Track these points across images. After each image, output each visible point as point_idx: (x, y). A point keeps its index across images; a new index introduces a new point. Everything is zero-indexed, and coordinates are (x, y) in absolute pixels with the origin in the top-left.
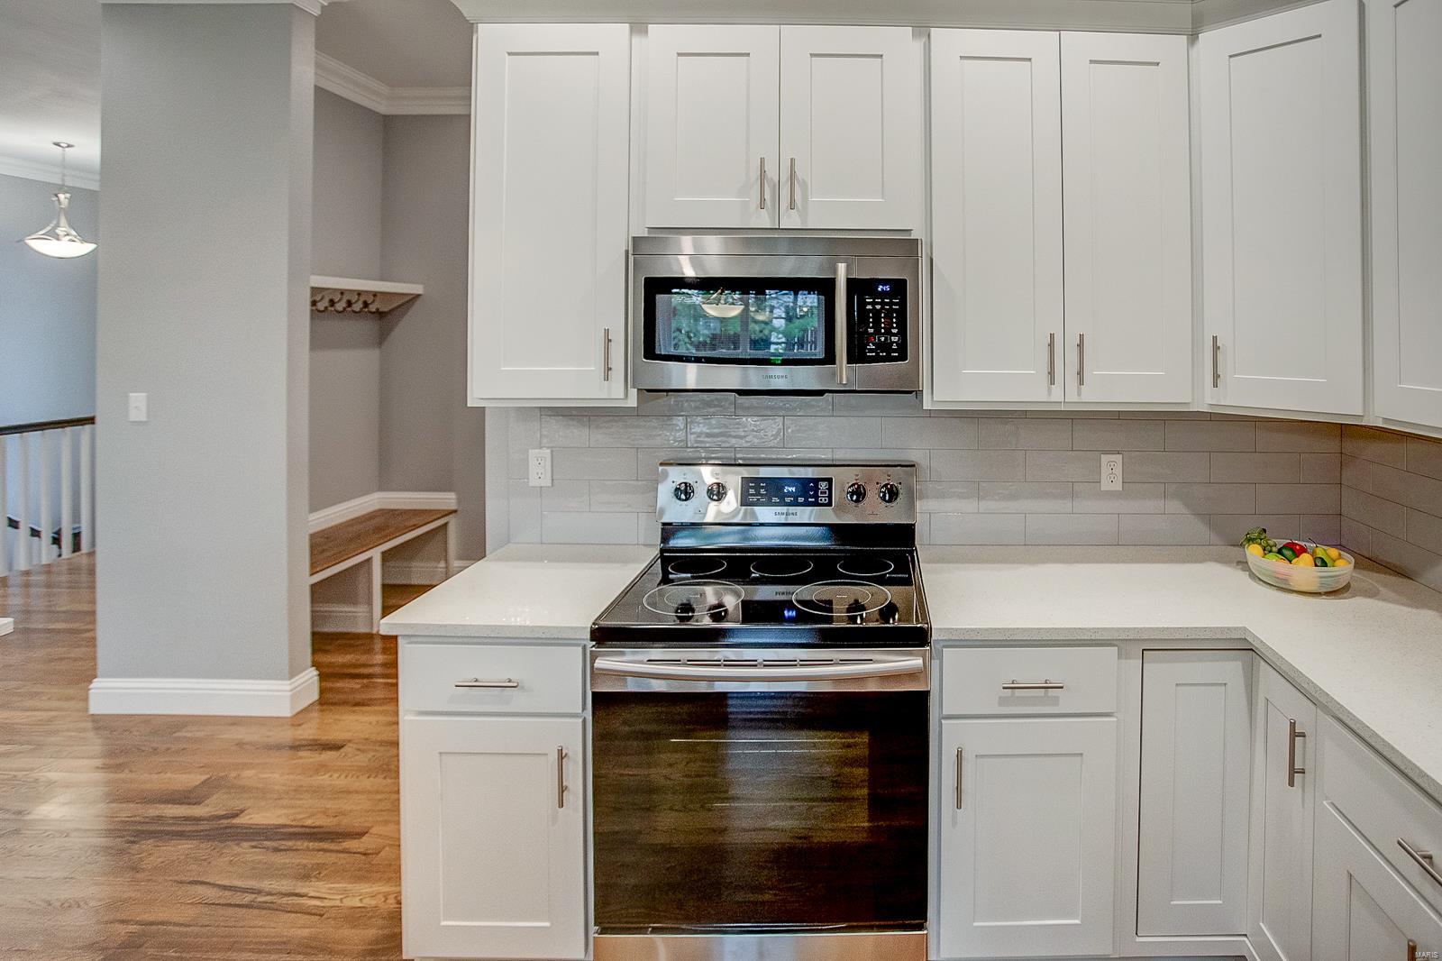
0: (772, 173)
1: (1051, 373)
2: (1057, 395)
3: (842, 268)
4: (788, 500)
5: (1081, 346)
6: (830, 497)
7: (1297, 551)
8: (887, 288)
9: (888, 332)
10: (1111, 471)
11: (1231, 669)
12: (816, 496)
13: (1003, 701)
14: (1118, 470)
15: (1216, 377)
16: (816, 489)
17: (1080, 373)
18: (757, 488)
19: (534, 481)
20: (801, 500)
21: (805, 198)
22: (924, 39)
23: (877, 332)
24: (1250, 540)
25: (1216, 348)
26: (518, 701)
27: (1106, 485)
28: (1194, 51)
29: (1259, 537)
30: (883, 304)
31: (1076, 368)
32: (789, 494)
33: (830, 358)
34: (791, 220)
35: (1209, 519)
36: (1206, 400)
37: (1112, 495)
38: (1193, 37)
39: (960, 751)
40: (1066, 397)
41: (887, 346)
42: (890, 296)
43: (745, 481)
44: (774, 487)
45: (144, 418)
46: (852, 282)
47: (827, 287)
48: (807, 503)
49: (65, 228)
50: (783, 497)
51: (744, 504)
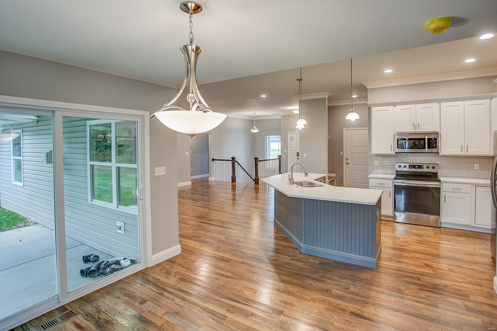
0: (415, 124)
1: (462, 150)
3: (426, 137)
5: (467, 146)
6: (423, 168)
8: (434, 139)
9: (434, 145)
10: (477, 166)
13: (451, 190)
17: (467, 150)
18: (411, 166)
19: (376, 165)
21: (420, 127)
22: (440, 104)
23: (432, 145)
26: (384, 186)
27: (476, 168)
28: (491, 101)
32: (417, 167)
33: (425, 148)
34: (418, 131)
37: (477, 170)
38: (491, 99)
39: (445, 195)
40: (464, 153)
41: (434, 147)
42: (434, 140)
43: (409, 165)
44: (414, 167)
45: (306, 157)
46: (428, 139)
47: (424, 139)
48: (419, 168)
49: (255, 128)
50: (415, 167)
51: (409, 168)
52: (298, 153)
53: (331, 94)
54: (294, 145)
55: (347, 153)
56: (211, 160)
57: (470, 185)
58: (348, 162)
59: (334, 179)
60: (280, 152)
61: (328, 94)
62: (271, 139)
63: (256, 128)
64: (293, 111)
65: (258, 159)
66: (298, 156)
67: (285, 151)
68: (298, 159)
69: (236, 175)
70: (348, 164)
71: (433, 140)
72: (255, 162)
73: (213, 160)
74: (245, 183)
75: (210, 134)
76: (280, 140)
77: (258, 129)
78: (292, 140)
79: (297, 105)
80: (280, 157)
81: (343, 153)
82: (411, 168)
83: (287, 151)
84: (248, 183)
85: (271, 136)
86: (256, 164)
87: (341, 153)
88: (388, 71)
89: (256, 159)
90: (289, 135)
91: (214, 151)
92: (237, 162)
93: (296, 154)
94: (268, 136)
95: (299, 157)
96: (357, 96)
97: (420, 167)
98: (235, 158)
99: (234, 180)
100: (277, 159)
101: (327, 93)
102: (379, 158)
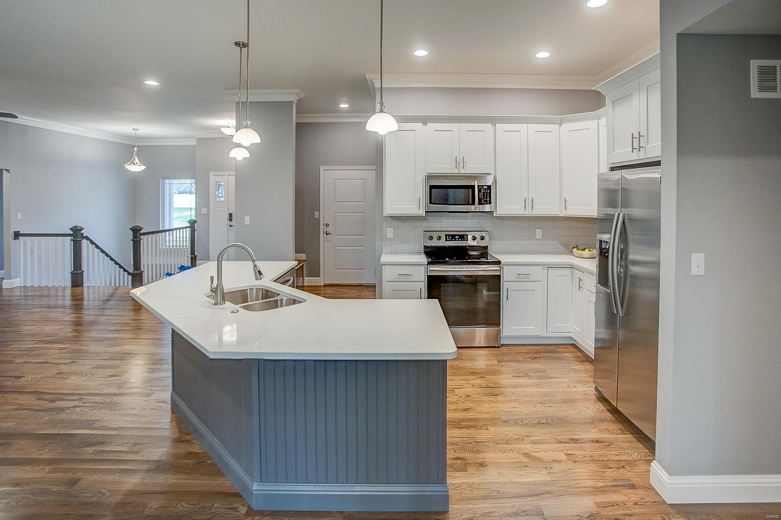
0: (458, 160)
1: (525, 207)
2: (526, 213)
3: (476, 182)
4: (457, 240)
5: (532, 201)
6: (467, 239)
7: (584, 249)
8: (486, 187)
9: (487, 198)
10: (539, 233)
11: (568, 272)
12: (464, 239)
13: (517, 278)
14: (541, 233)
15: (565, 208)
16: (464, 237)
17: (532, 207)
18: (449, 237)
19: (388, 236)
20: (460, 240)
21: (466, 166)
22: (494, 126)
23: (484, 198)
24: (574, 248)
25: (565, 201)
26: (411, 279)
27: (537, 237)
28: (561, 128)
29: (577, 247)
30: (485, 191)
31: (531, 206)
32: (457, 238)
33: (473, 204)
34: (462, 171)
35: (564, 245)
36: (563, 214)
37: (539, 239)
38: (561, 125)
39: (508, 288)
40: (528, 212)
41: (486, 201)
42: (487, 189)
43: (446, 235)
44: (453, 237)
45: (249, 224)
46: (478, 186)
47: (473, 187)
48: (461, 240)
49: (137, 160)
50: (455, 239)
51: (446, 240)
52: (231, 215)
53: (303, 96)
54: (222, 199)
55: (327, 213)
56: (8, 235)
57: (541, 267)
58: (328, 229)
59: (303, 265)
60: (193, 212)
61: (297, 94)
62: (175, 188)
63: (138, 162)
64: (222, 130)
65: (141, 230)
66: (231, 220)
67: (204, 210)
68: (231, 226)
69: (84, 267)
70: (328, 234)
71: (485, 189)
72: (134, 238)
73: (17, 235)
74: (108, 285)
75: (7, 170)
76: (193, 190)
77: (142, 162)
78: (219, 189)
79: (231, 118)
80: (193, 223)
81: (320, 214)
82: (449, 241)
83: (208, 210)
84: (117, 285)
85: (174, 181)
86: (136, 241)
87: (316, 213)
88: (421, 53)
89: (136, 232)
90: (212, 179)
91: (19, 214)
92: (87, 238)
93: (227, 216)
94: (167, 181)
95: (232, 223)
96: (347, 106)
97: (462, 237)
98: (81, 230)
99: (77, 280)
100: (186, 228)
101: (297, 91)
102: (394, 222)
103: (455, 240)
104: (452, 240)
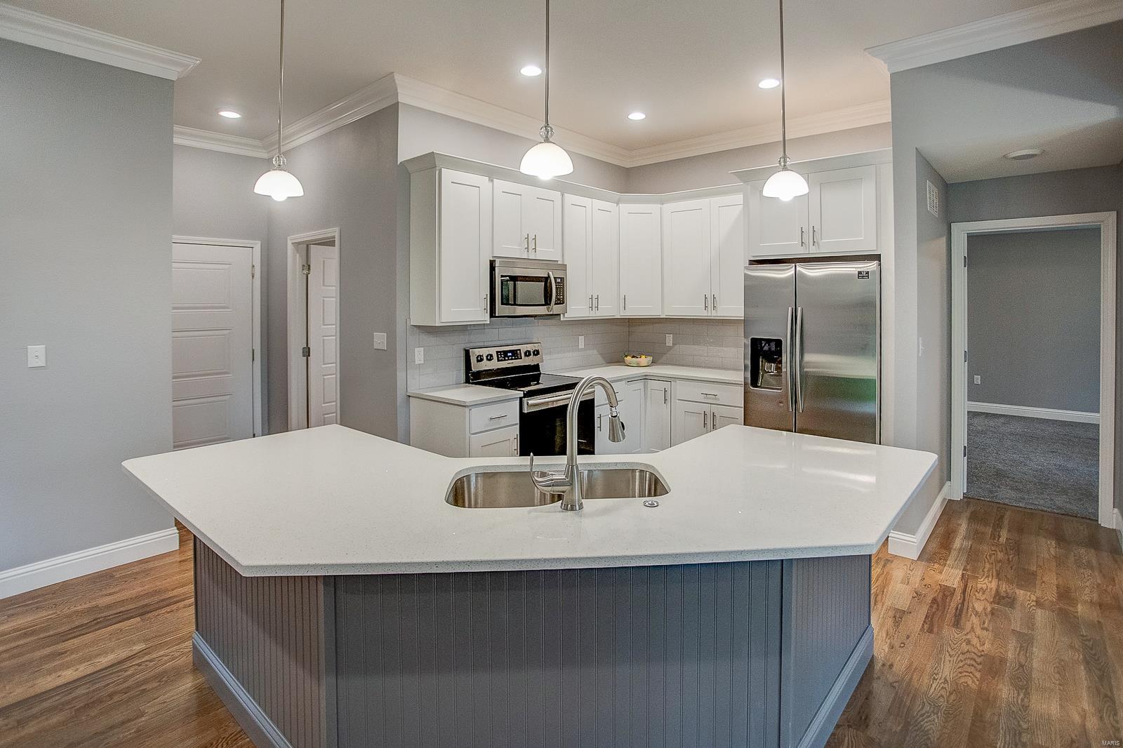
0: (530, 239)
1: (591, 307)
2: (592, 314)
3: (551, 273)
5: (597, 298)
6: (521, 356)
9: (560, 295)
10: (581, 341)
12: (517, 356)
14: (583, 341)
16: (516, 353)
17: (597, 307)
18: (501, 355)
19: (417, 362)
20: (513, 358)
22: (562, 196)
27: (580, 346)
29: (629, 354)
30: (559, 285)
32: (510, 356)
33: (547, 303)
34: (532, 256)
37: (582, 349)
41: (560, 299)
42: (560, 282)
43: (497, 352)
44: (505, 354)
46: (554, 278)
47: (546, 280)
48: (515, 359)
50: (508, 357)
51: (498, 360)
71: (558, 282)
82: (502, 360)
102: (425, 338)
103: (509, 359)
104: (505, 360)
